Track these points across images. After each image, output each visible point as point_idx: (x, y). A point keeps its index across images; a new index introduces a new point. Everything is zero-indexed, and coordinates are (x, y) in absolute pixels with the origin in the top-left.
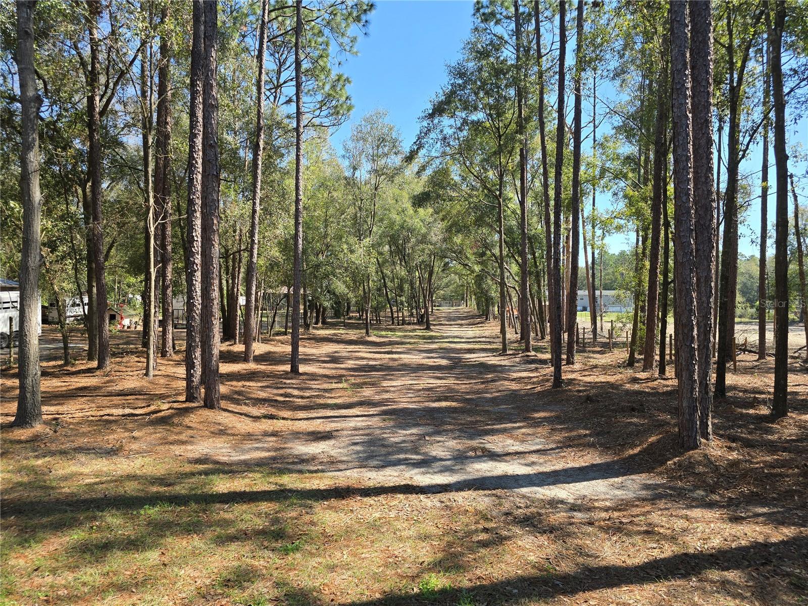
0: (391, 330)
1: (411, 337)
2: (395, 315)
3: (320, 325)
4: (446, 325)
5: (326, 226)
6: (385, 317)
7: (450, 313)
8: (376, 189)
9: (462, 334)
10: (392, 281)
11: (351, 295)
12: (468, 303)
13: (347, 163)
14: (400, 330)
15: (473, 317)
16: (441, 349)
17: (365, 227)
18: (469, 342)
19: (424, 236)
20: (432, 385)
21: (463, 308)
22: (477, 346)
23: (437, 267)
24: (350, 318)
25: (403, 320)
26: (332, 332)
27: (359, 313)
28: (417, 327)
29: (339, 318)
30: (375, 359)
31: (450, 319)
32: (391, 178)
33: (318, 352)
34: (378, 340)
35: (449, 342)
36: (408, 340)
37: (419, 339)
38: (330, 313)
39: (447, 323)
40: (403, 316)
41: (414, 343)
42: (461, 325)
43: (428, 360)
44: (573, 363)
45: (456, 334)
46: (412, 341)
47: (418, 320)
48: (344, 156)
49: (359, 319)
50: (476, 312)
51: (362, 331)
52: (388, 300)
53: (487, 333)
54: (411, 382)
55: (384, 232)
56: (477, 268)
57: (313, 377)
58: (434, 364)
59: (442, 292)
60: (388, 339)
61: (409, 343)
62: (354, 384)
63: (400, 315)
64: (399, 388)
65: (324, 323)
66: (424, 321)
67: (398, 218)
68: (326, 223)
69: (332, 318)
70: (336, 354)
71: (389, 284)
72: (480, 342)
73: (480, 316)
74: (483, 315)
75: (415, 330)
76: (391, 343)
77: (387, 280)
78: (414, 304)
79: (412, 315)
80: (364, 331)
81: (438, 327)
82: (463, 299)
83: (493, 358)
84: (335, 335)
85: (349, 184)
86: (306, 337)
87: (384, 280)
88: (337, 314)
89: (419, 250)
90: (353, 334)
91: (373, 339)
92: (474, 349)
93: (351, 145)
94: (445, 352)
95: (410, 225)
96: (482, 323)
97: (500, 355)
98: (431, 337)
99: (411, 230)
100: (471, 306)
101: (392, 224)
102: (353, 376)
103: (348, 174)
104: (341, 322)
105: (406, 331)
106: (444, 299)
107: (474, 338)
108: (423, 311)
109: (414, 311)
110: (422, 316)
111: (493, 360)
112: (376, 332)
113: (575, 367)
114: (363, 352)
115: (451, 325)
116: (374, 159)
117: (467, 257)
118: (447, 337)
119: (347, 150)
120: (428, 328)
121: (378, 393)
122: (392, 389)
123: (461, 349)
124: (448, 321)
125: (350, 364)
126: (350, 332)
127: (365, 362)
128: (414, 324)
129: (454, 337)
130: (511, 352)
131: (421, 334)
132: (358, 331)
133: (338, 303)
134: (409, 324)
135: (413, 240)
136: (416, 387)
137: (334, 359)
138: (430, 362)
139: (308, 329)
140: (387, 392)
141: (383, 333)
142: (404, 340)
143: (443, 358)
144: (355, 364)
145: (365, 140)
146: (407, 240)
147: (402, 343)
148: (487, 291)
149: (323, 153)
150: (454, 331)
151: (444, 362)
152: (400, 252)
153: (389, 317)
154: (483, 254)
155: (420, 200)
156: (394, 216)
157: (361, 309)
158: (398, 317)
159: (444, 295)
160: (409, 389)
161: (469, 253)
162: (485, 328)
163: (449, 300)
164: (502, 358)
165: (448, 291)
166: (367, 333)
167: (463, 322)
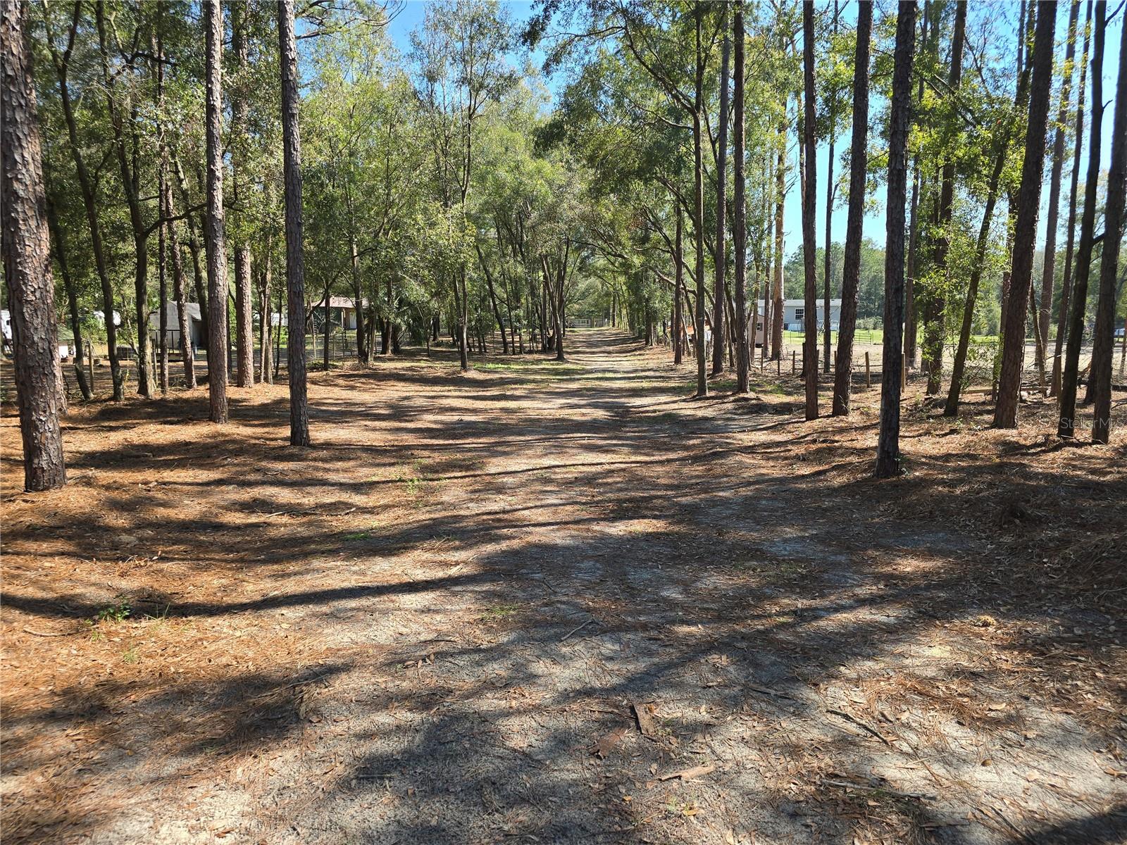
0: (502, 361)
1: (536, 372)
2: (509, 339)
3: (389, 354)
4: (587, 353)
5: (388, 187)
6: (493, 342)
7: (590, 335)
8: (470, 117)
9: (616, 366)
10: (503, 285)
11: (434, 304)
12: (616, 322)
13: (416, 67)
14: (516, 361)
15: (624, 341)
16: (588, 390)
17: (455, 185)
18: (629, 378)
19: (553, 208)
20: (593, 469)
21: (608, 329)
22: (645, 384)
23: (572, 261)
24: (438, 345)
25: (521, 346)
26: (408, 364)
27: (453, 336)
28: (542, 357)
29: (420, 344)
30: (475, 411)
31: (590, 344)
32: (496, 96)
33: (374, 399)
34: (481, 376)
35: (597, 379)
36: (532, 377)
37: (549, 374)
38: (404, 335)
39: (588, 350)
40: (520, 341)
41: (543, 381)
42: (609, 353)
43: (570, 411)
44: (845, 413)
45: (606, 365)
46: (538, 377)
47: (544, 346)
48: (411, 56)
49: (453, 345)
50: (629, 333)
51: (456, 363)
52: (498, 317)
53: (651, 365)
54: (547, 462)
55: (486, 203)
56: (637, 261)
57: (342, 452)
58: (584, 418)
59: (577, 306)
60: (497, 376)
61: (534, 381)
62: (425, 469)
63: (517, 339)
64: (524, 477)
65: (397, 351)
66: (554, 347)
67: (509, 178)
68: (389, 181)
69: (409, 344)
70: (406, 403)
71: (499, 291)
72: (647, 377)
73: (635, 340)
74: (640, 337)
75: (539, 361)
76: (502, 382)
77: (495, 285)
78: (537, 322)
79: (533, 339)
80: (458, 363)
81: (574, 356)
82: (607, 315)
83: (683, 405)
84: (410, 369)
85: (422, 105)
86: (361, 372)
87: (491, 286)
88: (416, 338)
89: (544, 231)
90: (440, 368)
91: (472, 374)
92: (643, 389)
93: (424, 37)
94: (593, 395)
95: (528, 188)
96: (640, 349)
97: (694, 399)
98: (567, 372)
99: (532, 200)
100: (621, 326)
101: (500, 186)
102: (425, 447)
103: (418, 84)
104: (424, 351)
105: (526, 362)
106: (580, 316)
107: (636, 371)
108: (551, 332)
109: (537, 331)
110: (551, 340)
111: (688, 409)
112: (478, 365)
113: (850, 419)
114: (454, 398)
115: (593, 353)
116: (464, 58)
117: (620, 244)
118: (590, 372)
119: (418, 45)
120: (560, 358)
121: (478, 493)
122: (508, 480)
123: (621, 390)
124: (587, 347)
125: (427, 421)
126: (438, 364)
127: (455, 417)
128: (537, 352)
129: (604, 371)
130: (713, 394)
131: (551, 367)
132: (450, 363)
133: (417, 319)
134: (530, 352)
135: (535, 215)
136: (560, 475)
137: (399, 412)
138: (576, 415)
139: (366, 360)
140: (500, 490)
141: (491, 366)
142: (523, 376)
143: (595, 406)
144: (435, 422)
145: (447, 27)
146: (523, 216)
147: (522, 382)
148: (648, 300)
149: (379, 56)
150: (599, 361)
151: (600, 414)
152: (513, 239)
153: (498, 343)
154: (645, 239)
155: (547, 138)
156: (502, 173)
157: (456, 331)
158: (513, 342)
159: (578, 311)
160: (548, 481)
161: (624, 236)
162: (647, 357)
163: (588, 317)
164: (699, 404)
165: (584, 306)
166: (464, 367)
167: (611, 348)
